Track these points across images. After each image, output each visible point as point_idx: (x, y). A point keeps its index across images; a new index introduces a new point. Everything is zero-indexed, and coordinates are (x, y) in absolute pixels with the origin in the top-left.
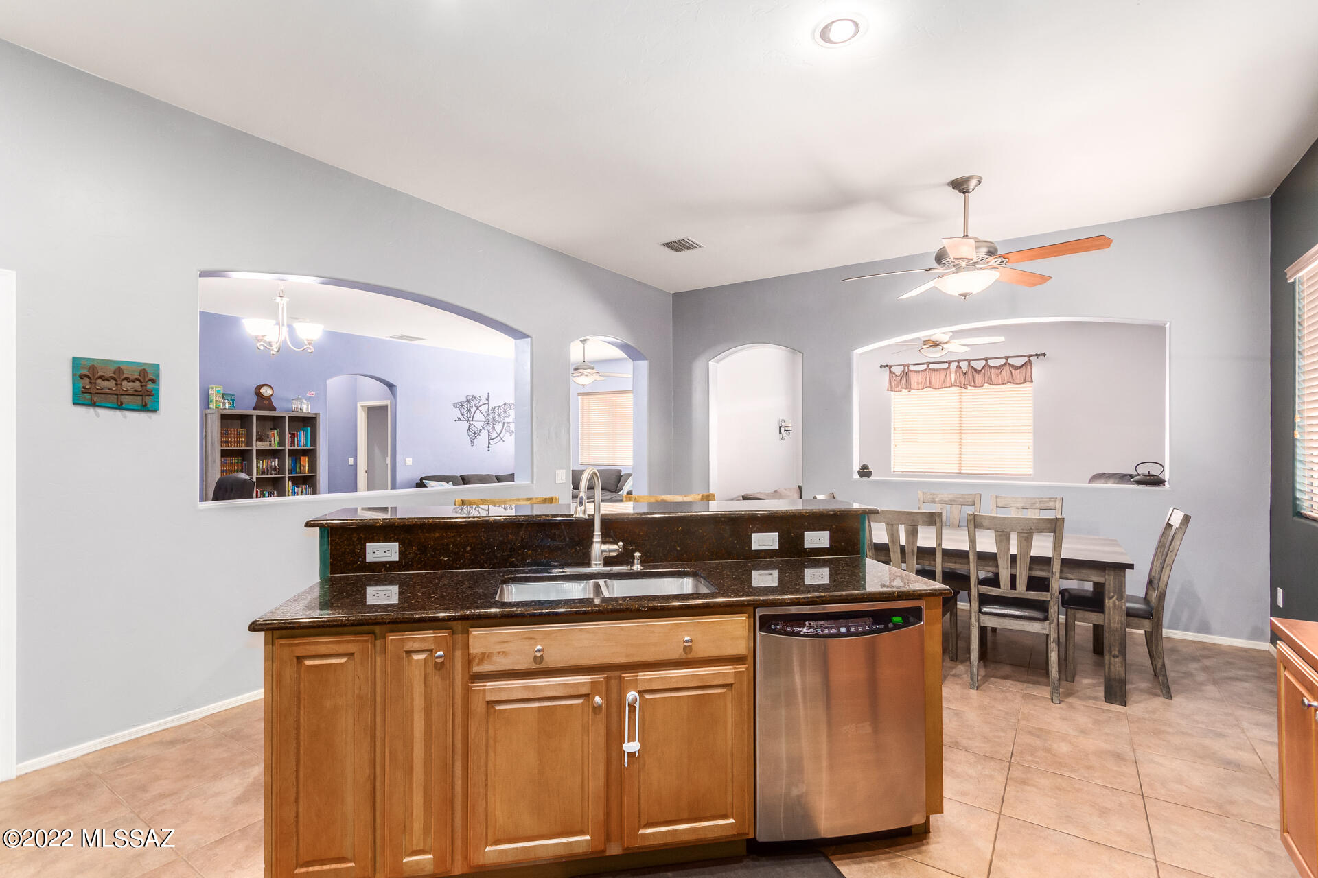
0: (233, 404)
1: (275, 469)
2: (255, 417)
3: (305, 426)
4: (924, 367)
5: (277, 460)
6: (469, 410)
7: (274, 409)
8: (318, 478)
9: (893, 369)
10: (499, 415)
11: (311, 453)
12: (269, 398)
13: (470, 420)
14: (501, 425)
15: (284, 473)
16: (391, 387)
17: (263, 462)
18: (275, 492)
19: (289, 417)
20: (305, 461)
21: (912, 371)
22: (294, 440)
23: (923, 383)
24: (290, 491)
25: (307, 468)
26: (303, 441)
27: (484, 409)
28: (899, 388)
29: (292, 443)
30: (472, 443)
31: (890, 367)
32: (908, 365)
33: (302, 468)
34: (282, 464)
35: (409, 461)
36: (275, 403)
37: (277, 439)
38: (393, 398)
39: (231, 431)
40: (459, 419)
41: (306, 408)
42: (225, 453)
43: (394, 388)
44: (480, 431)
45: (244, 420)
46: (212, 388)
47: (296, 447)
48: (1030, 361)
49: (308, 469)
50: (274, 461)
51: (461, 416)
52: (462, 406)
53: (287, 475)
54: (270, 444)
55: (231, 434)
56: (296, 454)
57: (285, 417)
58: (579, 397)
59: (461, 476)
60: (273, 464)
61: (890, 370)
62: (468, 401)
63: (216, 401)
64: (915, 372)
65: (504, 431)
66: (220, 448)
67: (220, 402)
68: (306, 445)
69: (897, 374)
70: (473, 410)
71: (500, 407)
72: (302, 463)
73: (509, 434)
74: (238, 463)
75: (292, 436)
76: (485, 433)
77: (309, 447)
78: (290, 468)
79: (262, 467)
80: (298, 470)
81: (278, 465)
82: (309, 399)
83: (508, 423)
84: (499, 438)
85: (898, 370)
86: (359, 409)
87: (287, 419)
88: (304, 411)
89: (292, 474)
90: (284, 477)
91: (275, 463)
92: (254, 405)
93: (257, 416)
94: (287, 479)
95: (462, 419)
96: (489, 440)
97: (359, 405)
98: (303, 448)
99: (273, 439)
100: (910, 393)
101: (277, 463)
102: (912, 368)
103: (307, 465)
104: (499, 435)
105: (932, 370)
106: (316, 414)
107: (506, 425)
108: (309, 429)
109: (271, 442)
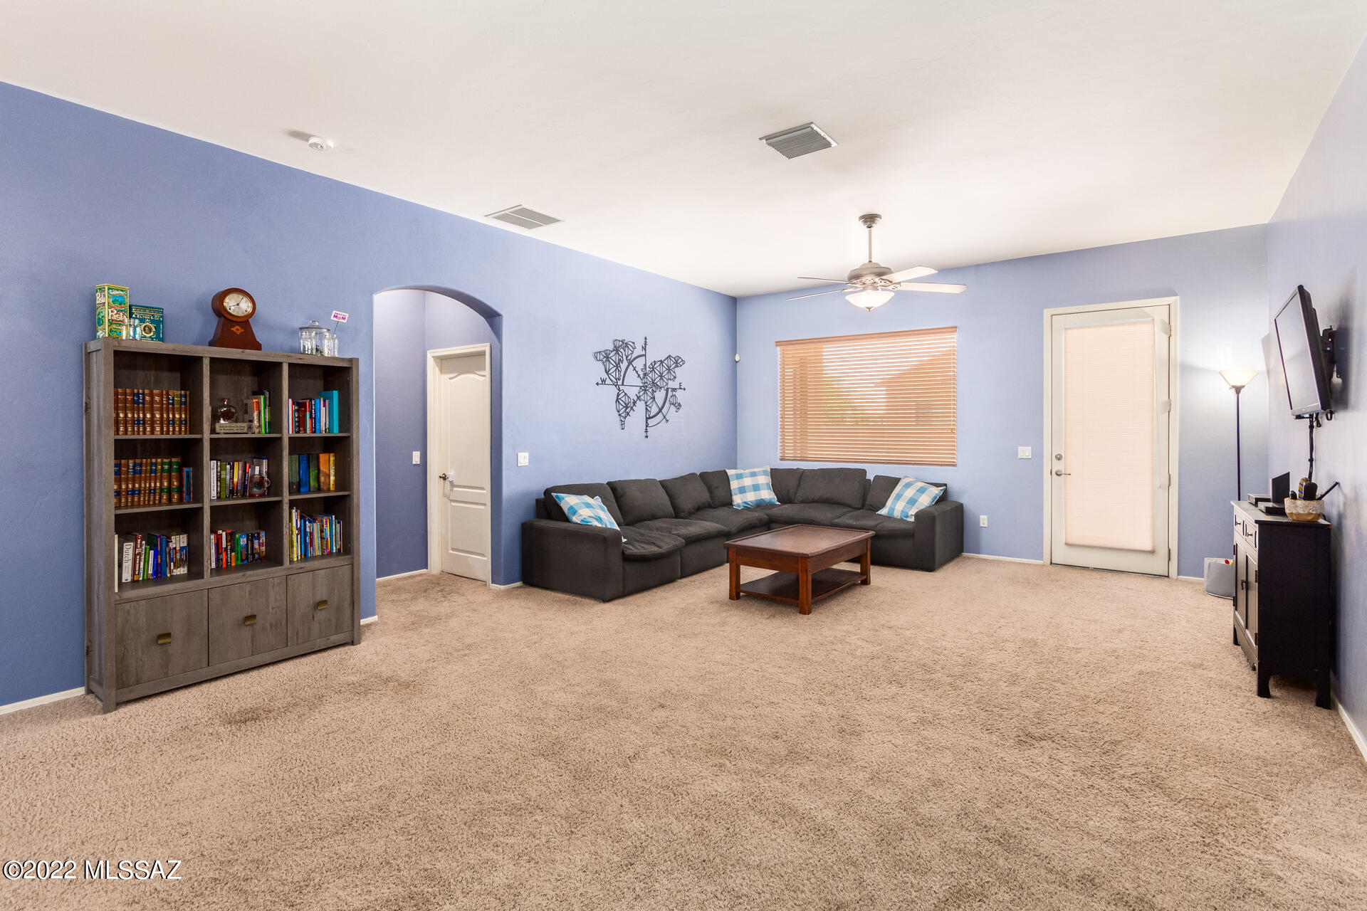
0: (157, 332)
1: (260, 484)
2: (206, 363)
3: (328, 387)
5: (265, 462)
6: (617, 366)
7: (258, 347)
8: (355, 500)
10: (661, 376)
11: (340, 446)
12: (245, 322)
13: (620, 383)
14: (663, 392)
15: (279, 493)
16: (491, 316)
17: (232, 468)
18: (263, 534)
19: (290, 365)
20: (328, 463)
22: (305, 417)
24: (295, 532)
25: (332, 478)
26: (325, 419)
27: (639, 364)
29: (300, 424)
30: (623, 423)
33: (322, 479)
34: (275, 474)
35: (524, 459)
36: (260, 335)
37: (265, 416)
38: (495, 339)
39: (152, 395)
40: (603, 381)
41: (331, 349)
42: (124, 449)
43: (497, 318)
44: (635, 403)
45: (184, 367)
46: (102, 290)
47: (309, 434)
49: (336, 481)
50: (260, 465)
51: (605, 376)
52: (607, 357)
53: (286, 497)
54: (250, 428)
55: (152, 402)
56: (307, 449)
57: (280, 364)
58: (779, 348)
59: (608, 483)
60: (257, 472)
62: (616, 349)
63: (111, 322)
65: (667, 404)
66: (111, 436)
67: (121, 323)
68: (330, 429)
70: (624, 366)
71: (662, 362)
72: (322, 468)
73: (675, 409)
74: (170, 470)
75: (301, 407)
76: (640, 406)
77: (336, 432)
78: (296, 480)
79: (232, 478)
80: (313, 483)
81: (268, 473)
82: (338, 330)
83: (674, 390)
84: (660, 416)
86: (431, 362)
87: (285, 368)
88: (326, 354)
89: (298, 492)
90: (280, 502)
91: (260, 469)
92: (211, 337)
93: (213, 360)
94: (286, 507)
95: (608, 381)
96: (647, 419)
97: (430, 355)
98: (324, 434)
99: (256, 414)
101: (265, 469)
103: (332, 472)
104: (660, 410)
106: (351, 360)
107: (670, 394)
108: (335, 393)
109: (251, 421)
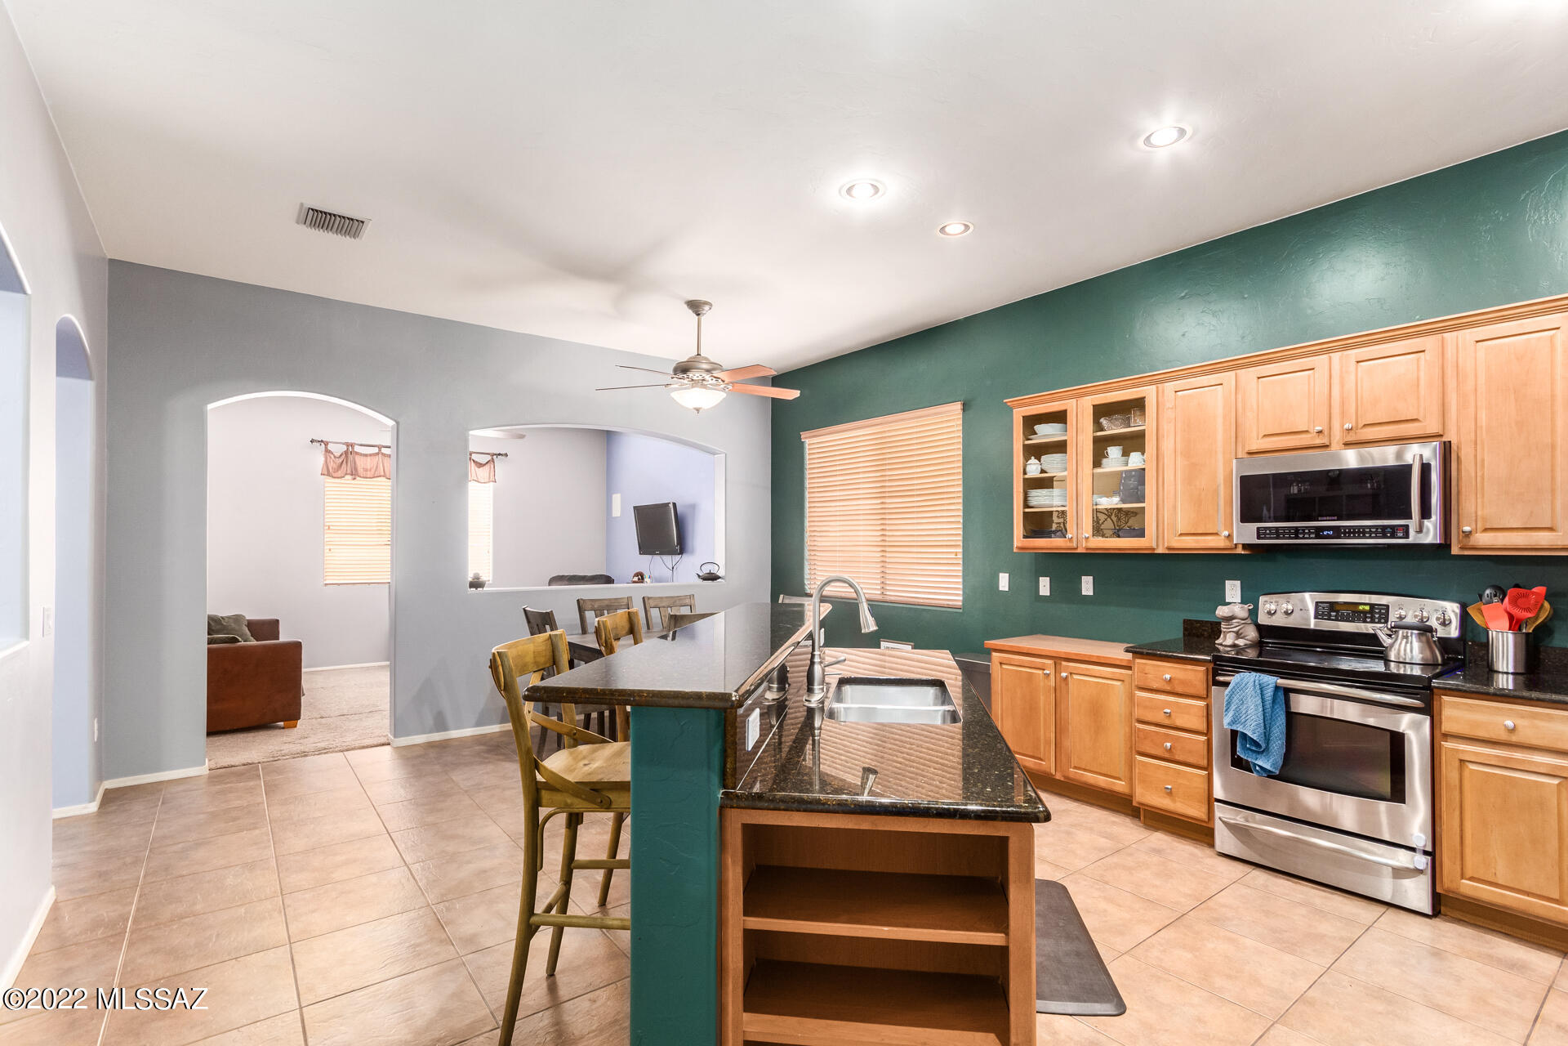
4: (376, 450)
9: (330, 447)
21: (357, 453)
23: (373, 470)
28: (340, 473)
31: (326, 444)
32: (352, 445)
48: (493, 460)
61: (326, 448)
64: (361, 455)
69: (336, 454)
85: (338, 450)
100: (353, 482)
102: (357, 449)
105: (384, 455)
